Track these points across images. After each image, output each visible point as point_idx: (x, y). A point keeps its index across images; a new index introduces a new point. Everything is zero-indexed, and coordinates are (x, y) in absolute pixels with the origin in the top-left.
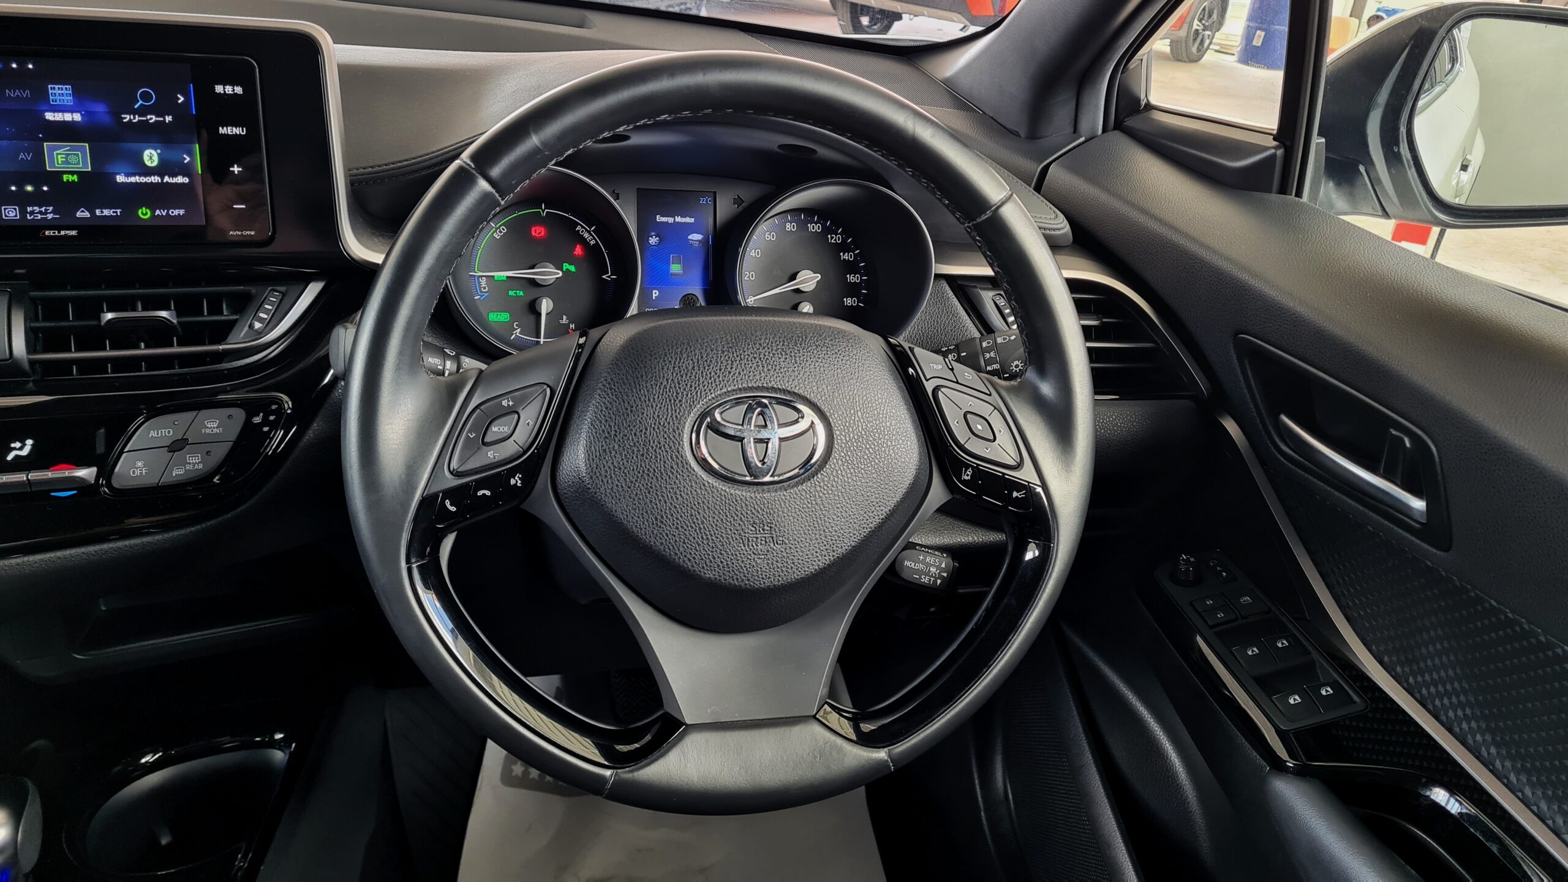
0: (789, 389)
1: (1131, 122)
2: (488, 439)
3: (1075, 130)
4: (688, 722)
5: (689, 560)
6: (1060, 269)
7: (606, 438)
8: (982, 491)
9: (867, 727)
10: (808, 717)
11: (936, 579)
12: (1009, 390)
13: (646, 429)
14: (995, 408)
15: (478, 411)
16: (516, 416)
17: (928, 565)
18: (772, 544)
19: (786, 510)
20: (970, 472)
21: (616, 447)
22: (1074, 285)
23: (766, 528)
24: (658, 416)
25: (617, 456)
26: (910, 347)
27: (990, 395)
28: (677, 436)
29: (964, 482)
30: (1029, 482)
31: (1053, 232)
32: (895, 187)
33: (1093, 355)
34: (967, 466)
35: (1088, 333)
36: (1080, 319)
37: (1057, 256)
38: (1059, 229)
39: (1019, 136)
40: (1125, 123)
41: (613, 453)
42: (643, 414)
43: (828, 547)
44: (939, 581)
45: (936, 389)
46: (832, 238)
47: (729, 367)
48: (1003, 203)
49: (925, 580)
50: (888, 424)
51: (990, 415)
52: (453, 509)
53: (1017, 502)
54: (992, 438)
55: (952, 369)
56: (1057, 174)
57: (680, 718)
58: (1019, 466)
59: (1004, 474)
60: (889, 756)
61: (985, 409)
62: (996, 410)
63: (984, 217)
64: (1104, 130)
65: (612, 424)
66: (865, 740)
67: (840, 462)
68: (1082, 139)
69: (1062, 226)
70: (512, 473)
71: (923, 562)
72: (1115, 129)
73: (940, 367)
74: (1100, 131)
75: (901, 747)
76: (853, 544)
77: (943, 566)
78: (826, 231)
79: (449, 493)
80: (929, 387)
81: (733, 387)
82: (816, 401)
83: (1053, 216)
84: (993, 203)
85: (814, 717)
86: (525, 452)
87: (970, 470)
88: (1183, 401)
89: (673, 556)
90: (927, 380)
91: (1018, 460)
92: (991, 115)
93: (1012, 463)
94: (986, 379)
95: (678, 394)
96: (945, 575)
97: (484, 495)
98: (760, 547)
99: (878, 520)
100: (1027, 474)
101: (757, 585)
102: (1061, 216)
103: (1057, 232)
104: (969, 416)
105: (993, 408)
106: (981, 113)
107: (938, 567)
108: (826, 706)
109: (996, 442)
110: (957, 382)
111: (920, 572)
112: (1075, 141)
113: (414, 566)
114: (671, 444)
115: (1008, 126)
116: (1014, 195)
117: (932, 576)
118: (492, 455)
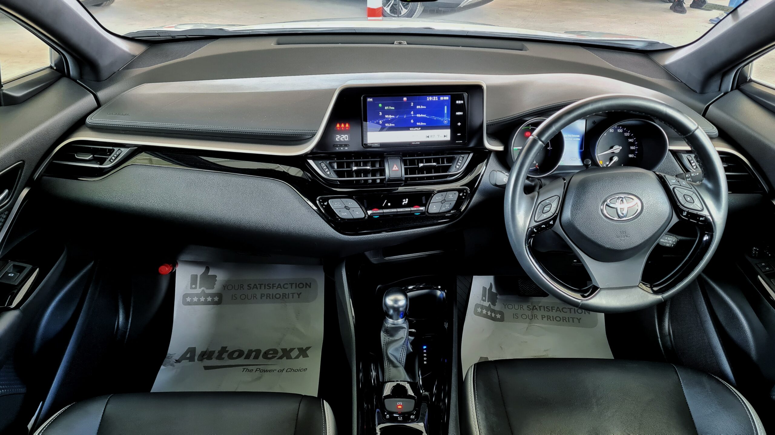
0: (629, 192)
1: (743, 87)
2: (544, 212)
3: (720, 90)
4: (601, 287)
5: (602, 242)
6: (715, 147)
7: (577, 210)
8: (689, 218)
9: (655, 289)
10: (636, 286)
11: (672, 245)
12: (698, 186)
13: (588, 207)
14: (694, 193)
15: (541, 204)
16: (551, 205)
17: (668, 240)
18: (626, 237)
19: (630, 227)
20: (686, 213)
21: (580, 212)
22: (720, 153)
23: (624, 233)
24: (592, 203)
25: (580, 215)
26: (664, 176)
27: (692, 188)
28: (597, 208)
29: (684, 216)
30: (706, 215)
31: (711, 134)
32: (656, 122)
33: (728, 177)
34: (685, 211)
35: (726, 169)
36: (723, 164)
37: (713, 142)
38: (714, 133)
39: (696, 92)
40: (741, 87)
41: (579, 214)
42: (587, 203)
43: (642, 237)
44: (673, 245)
45: (674, 188)
46: (626, 134)
47: (611, 187)
48: (696, 130)
49: (668, 245)
50: (660, 200)
51: (692, 195)
52: (536, 231)
53: (702, 221)
54: (693, 202)
55: (679, 182)
56: (712, 109)
57: (598, 286)
58: (702, 210)
59: (697, 213)
60: (662, 297)
61: (690, 193)
62: (694, 194)
63: (689, 135)
64: (732, 90)
65: (578, 206)
66: (656, 293)
67: (646, 213)
68: (723, 94)
69: (715, 131)
70: (550, 220)
71: (667, 240)
72: (735, 89)
73: (674, 181)
74: (730, 90)
75: (666, 295)
76: (650, 236)
77: (674, 240)
78: (624, 132)
79: (535, 227)
80: (671, 188)
81: (613, 193)
82: (637, 195)
83: (712, 128)
84: (692, 130)
85: (638, 286)
86: (554, 214)
87: (686, 212)
88: (758, 194)
89: (597, 241)
90: (671, 186)
91: (702, 208)
92: (685, 83)
93: (700, 209)
94: (690, 183)
95: (597, 196)
96: (675, 243)
97: (543, 227)
98: (622, 238)
99: (657, 229)
100: (705, 213)
101: (622, 249)
102: (715, 128)
103: (713, 134)
104: (685, 196)
105: (693, 193)
106: (680, 81)
107: (672, 241)
108: (641, 283)
109: (695, 203)
110: (681, 185)
111: (666, 243)
112: (720, 94)
113: (526, 246)
114: (596, 210)
115: (692, 88)
116: (699, 127)
117: (670, 244)
118: (545, 216)
